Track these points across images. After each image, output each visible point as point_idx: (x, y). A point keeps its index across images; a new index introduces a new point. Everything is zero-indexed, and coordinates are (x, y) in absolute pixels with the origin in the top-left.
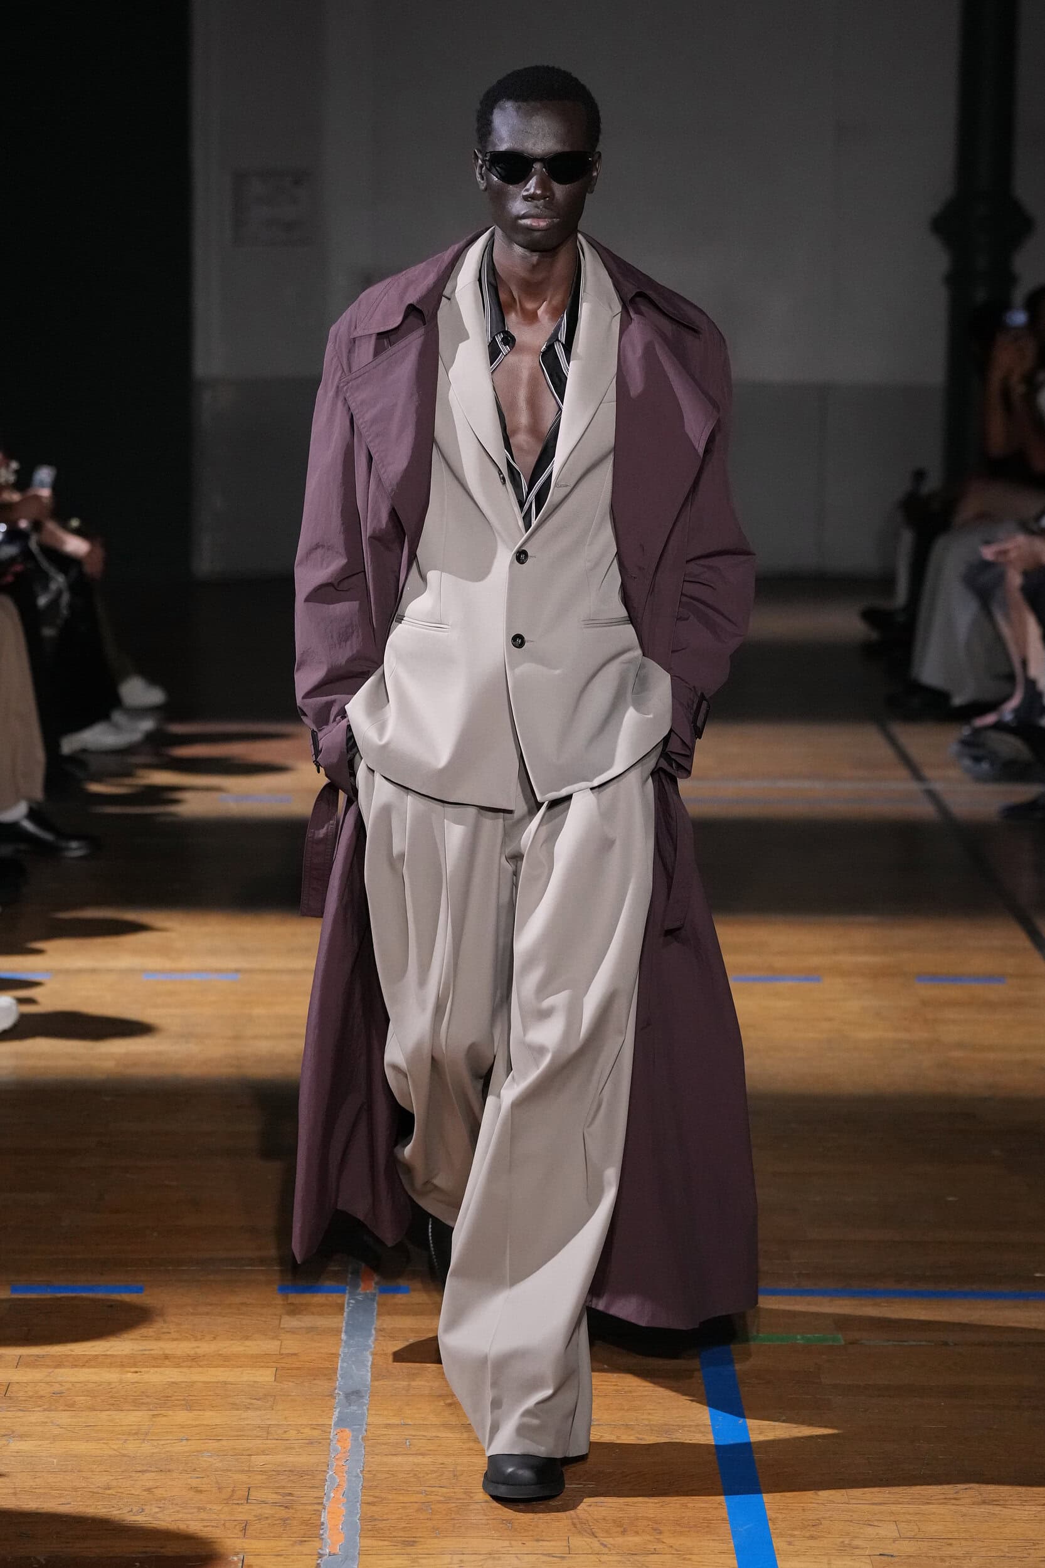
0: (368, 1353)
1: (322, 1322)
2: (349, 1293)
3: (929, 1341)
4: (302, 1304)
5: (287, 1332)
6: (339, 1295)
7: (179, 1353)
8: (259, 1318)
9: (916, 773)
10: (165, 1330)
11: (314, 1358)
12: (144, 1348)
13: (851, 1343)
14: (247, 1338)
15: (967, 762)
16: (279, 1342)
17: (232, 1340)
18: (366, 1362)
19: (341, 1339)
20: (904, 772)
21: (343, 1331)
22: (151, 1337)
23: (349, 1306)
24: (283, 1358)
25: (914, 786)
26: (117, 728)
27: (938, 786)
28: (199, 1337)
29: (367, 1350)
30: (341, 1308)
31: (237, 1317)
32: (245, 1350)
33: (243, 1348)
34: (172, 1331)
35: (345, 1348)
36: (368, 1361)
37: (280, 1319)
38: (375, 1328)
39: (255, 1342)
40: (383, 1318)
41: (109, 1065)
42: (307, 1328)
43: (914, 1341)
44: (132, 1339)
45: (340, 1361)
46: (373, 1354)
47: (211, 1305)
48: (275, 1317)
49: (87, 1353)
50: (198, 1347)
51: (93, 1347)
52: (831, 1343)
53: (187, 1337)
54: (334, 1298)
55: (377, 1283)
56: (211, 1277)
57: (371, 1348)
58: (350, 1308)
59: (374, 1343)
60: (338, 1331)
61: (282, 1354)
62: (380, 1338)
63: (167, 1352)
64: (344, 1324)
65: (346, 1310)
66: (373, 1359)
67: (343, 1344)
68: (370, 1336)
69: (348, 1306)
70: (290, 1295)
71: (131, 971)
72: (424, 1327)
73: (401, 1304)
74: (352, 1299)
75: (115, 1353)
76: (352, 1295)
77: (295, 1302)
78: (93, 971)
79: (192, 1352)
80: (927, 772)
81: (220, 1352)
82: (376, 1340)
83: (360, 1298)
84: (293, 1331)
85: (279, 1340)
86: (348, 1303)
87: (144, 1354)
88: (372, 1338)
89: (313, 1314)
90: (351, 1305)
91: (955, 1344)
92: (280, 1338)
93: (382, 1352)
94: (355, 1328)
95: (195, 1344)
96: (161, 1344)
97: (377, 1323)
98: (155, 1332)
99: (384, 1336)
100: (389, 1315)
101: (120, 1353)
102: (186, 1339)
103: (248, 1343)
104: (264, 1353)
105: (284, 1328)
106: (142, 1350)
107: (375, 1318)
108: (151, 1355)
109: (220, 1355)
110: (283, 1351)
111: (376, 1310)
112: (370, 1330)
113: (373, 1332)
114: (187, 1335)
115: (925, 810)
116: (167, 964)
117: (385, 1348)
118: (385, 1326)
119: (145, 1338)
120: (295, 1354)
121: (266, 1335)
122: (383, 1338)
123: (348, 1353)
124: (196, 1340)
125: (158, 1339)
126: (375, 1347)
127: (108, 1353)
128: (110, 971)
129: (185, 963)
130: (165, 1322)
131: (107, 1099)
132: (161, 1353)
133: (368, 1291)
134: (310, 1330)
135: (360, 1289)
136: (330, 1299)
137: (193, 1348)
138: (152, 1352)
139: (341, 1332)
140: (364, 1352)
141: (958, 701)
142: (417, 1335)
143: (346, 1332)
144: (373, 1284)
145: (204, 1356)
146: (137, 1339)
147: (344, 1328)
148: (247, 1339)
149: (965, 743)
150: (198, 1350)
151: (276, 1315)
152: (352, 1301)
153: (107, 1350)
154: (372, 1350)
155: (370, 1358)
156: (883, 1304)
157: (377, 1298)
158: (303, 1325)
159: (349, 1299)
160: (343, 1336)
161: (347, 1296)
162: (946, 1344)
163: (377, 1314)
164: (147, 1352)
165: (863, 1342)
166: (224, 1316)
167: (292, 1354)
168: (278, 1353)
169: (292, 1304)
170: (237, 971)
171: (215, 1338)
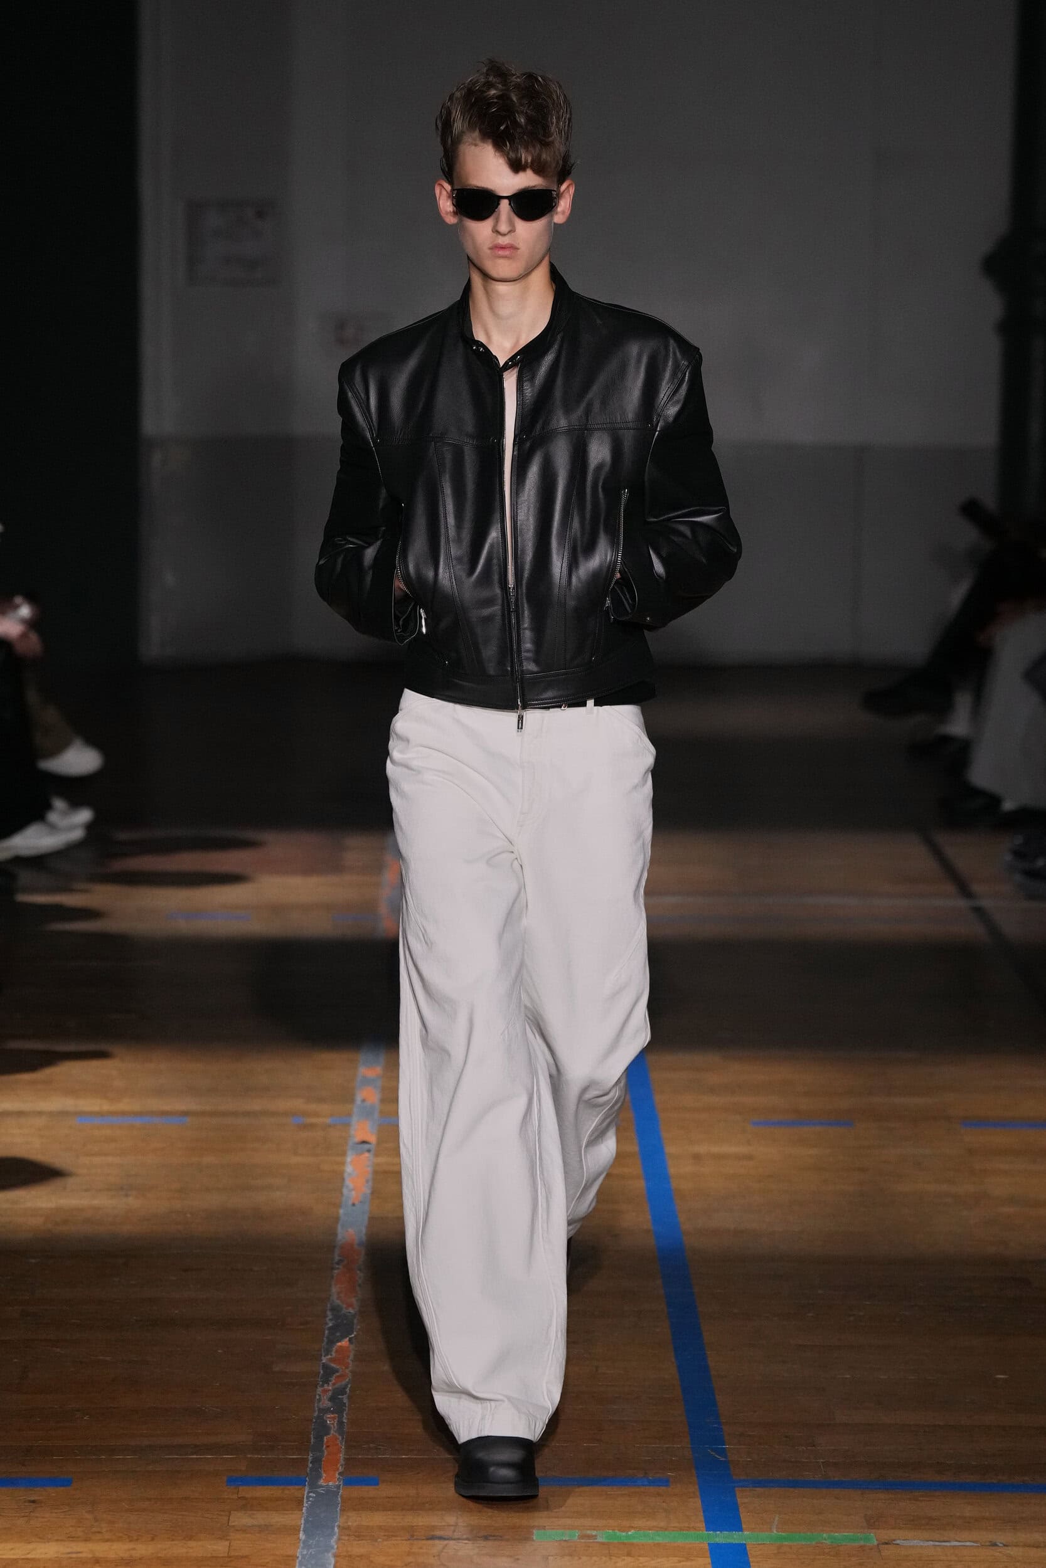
0: (330, 1554)
1: (277, 1519)
2: (309, 1485)
3: (973, 1542)
4: (256, 1498)
5: (237, 1530)
6: (297, 1487)
7: (112, 1555)
8: (207, 1515)
9: (964, 889)
10: (94, 1529)
11: (267, 1561)
12: (69, 1550)
13: (886, 1544)
14: (190, 1538)
15: (1018, 877)
16: (228, 1542)
17: (173, 1540)
18: (327, 1565)
19: (299, 1538)
20: (950, 888)
21: (302, 1529)
22: (78, 1537)
23: (309, 1501)
24: (231, 1561)
25: (962, 903)
26: (53, 828)
27: (985, 903)
28: (135, 1538)
29: (328, 1551)
30: (300, 1502)
31: (180, 1513)
32: (187, 1553)
33: (185, 1550)
34: (104, 1530)
35: (303, 1548)
36: (330, 1565)
37: (229, 1517)
38: (339, 1526)
39: (200, 1543)
40: (350, 1514)
41: (37, 1222)
42: (260, 1526)
43: (956, 1541)
44: (57, 1540)
45: (297, 1564)
46: (336, 1556)
47: (149, 1499)
48: (222, 1513)
49: (4, 1557)
50: (134, 1549)
51: (12, 1549)
52: (862, 1543)
53: (121, 1537)
54: (292, 1491)
55: (340, 1474)
56: (150, 1468)
57: (333, 1548)
58: (309, 1503)
59: (337, 1543)
60: (295, 1530)
61: (230, 1557)
62: (343, 1537)
63: (98, 1555)
64: (303, 1522)
65: (305, 1505)
66: (336, 1562)
67: (302, 1545)
68: (335, 1535)
69: (307, 1502)
70: (241, 1488)
71: (63, 1114)
72: (395, 1524)
73: (370, 1498)
74: (311, 1492)
75: (37, 1556)
76: (314, 1486)
77: (247, 1496)
78: (20, 1114)
79: (126, 1555)
80: (976, 888)
81: (160, 1555)
82: (339, 1539)
83: (320, 1490)
84: (244, 1530)
85: (227, 1540)
86: (308, 1497)
87: (71, 1558)
88: (335, 1537)
89: (267, 1509)
90: (311, 1499)
91: (1005, 1545)
92: (228, 1538)
93: (345, 1554)
94: (315, 1526)
95: (131, 1545)
96: (90, 1546)
97: (340, 1521)
98: (83, 1531)
99: (349, 1535)
100: (355, 1510)
101: (43, 1556)
102: (119, 1539)
103: (192, 1543)
104: (209, 1555)
105: (234, 1526)
106: (69, 1553)
107: (339, 1515)
108: (80, 1558)
109: (159, 1558)
110: (232, 1553)
111: (339, 1505)
112: (334, 1527)
113: (336, 1529)
114: (121, 1535)
115: (973, 929)
116: (106, 1106)
117: (349, 1549)
118: (350, 1524)
119: (72, 1538)
120: (246, 1557)
121: (213, 1534)
122: (347, 1538)
123: (306, 1554)
124: (131, 1541)
125: (87, 1540)
126: (337, 1548)
127: (29, 1556)
128: (40, 1113)
129: (125, 1105)
130: (96, 1520)
131: (33, 1261)
132: (91, 1556)
133: (330, 1484)
134: (264, 1529)
135: (322, 1481)
136: (287, 1492)
137: (129, 1550)
138: (80, 1555)
139: (299, 1531)
140: (326, 1554)
141: (1008, 805)
142: (386, 1534)
143: (304, 1531)
144: (337, 1475)
145: (140, 1559)
146: (62, 1540)
147: (302, 1526)
148: (190, 1540)
149: (1018, 854)
150: (133, 1553)
151: (223, 1511)
152: (311, 1494)
153: (28, 1554)
154: (334, 1551)
155: (333, 1561)
156: (922, 1499)
157: (341, 1491)
158: (255, 1523)
159: (309, 1492)
160: (302, 1536)
161: (307, 1489)
162: (995, 1545)
163: (340, 1510)
164: (74, 1555)
165: (898, 1542)
166: (166, 1513)
167: (242, 1557)
168: (226, 1555)
169: (244, 1498)
170: (185, 1114)
171: (153, 1539)
